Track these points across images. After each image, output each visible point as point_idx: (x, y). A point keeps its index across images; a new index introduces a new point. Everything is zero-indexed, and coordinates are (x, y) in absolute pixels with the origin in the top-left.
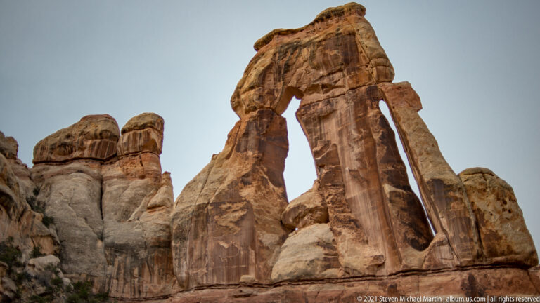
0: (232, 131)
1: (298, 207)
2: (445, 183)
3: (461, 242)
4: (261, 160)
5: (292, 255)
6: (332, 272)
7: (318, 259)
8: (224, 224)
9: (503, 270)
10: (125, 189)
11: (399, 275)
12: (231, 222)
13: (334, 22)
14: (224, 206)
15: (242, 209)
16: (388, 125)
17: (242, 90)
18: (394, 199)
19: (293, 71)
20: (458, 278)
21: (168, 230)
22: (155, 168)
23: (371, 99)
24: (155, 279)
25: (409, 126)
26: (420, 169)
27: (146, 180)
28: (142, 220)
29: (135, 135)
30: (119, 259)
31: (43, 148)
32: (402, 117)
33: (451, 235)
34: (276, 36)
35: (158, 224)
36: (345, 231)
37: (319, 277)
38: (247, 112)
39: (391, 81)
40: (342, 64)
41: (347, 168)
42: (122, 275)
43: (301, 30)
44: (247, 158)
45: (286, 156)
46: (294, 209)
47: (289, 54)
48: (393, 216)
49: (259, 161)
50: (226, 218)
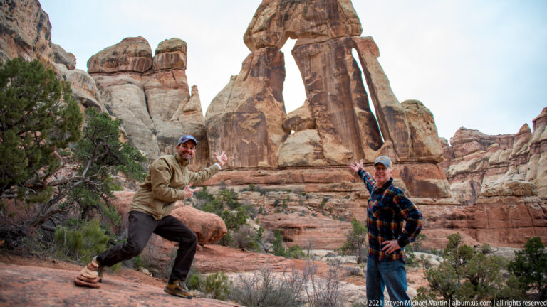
0: (246, 60)
1: (297, 117)
2: (394, 109)
3: (402, 147)
4: (269, 84)
5: (293, 150)
6: (320, 162)
7: (310, 153)
8: (245, 128)
9: (424, 165)
10: (165, 97)
12: (250, 126)
14: (245, 115)
15: (257, 117)
16: (358, 66)
17: (253, 31)
18: (361, 117)
19: (291, 20)
20: (398, 169)
21: (200, 128)
22: (185, 81)
23: (347, 46)
25: (373, 69)
26: (379, 99)
27: (179, 90)
28: (181, 120)
29: (167, 55)
30: (168, 148)
31: (96, 62)
33: (396, 142)
35: (193, 124)
36: (328, 137)
37: (311, 164)
38: (258, 48)
39: (360, 35)
40: (327, 19)
41: (329, 93)
44: (259, 82)
45: (284, 80)
46: (293, 119)
47: (288, 7)
48: (360, 128)
49: (268, 84)
50: (247, 123)
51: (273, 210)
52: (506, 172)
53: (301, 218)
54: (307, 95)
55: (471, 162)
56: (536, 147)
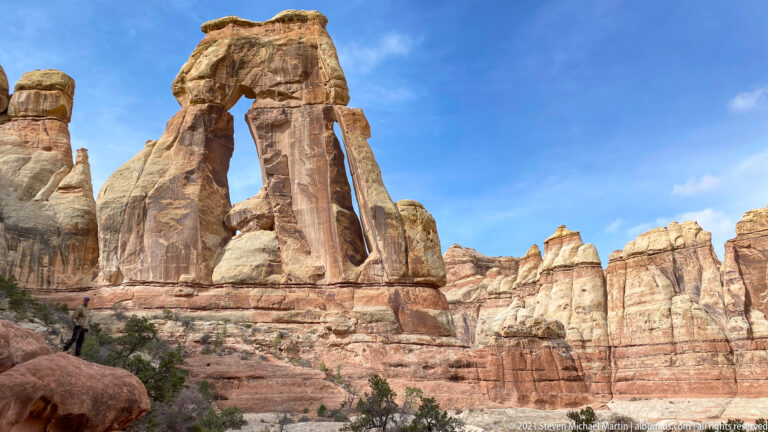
1: (245, 211)
2: (385, 210)
3: (392, 263)
4: (207, 158)
5: (237, 258)
6: (273, 278)
7: (263, 265)
8: (164, 221)
9: (422, 289)
10: (26, 160)
11: (337, 285)
12: (172, 219)
13: (296, 27)
14: (165, 202)
15: (185, 207)
16: (339, 148)
17: (189, 77)
19: (248, 69)
20: (386, 293)
21: (87, 217)
23: (326, 118)
24: (70, 269)
25: (359, 153)
27: (53, 152)
28: (52, 201)
29: (38, 96)
30: (23, 245)
33: (384, 256)
34: (231, 25)
35: (75, 209)
36: (290, 241)
37: (263, 282)
38: (194, 102)
39: (346, 106)
40: (301, 76)
41: (296, 181)
42: (27, 263)
43: (260, 25)
44: (192, 154)
45: (231, 156)
46: (239, 213)
47: (245, 50)
49: (205, 159)
50: (166, 215)
51: (200, 348)
52: (508, 305)
53: (243, 362)
54: (264, 181)
55: (465, 290)
56: (548, 274)
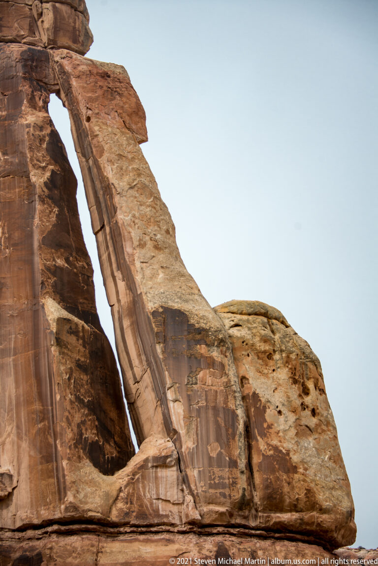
2: (192, 321)
3: (210, 465)
9: (291, 546)
11: (50, 529)
18: (65, 337)
23: (31, 80)
25: (122, 172)
26: (138, 278)
32: (106, 147)
33: (188, 444)
39: (83, 54)
48: (56, 379)
